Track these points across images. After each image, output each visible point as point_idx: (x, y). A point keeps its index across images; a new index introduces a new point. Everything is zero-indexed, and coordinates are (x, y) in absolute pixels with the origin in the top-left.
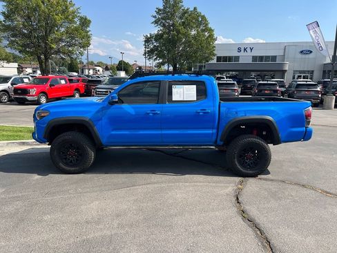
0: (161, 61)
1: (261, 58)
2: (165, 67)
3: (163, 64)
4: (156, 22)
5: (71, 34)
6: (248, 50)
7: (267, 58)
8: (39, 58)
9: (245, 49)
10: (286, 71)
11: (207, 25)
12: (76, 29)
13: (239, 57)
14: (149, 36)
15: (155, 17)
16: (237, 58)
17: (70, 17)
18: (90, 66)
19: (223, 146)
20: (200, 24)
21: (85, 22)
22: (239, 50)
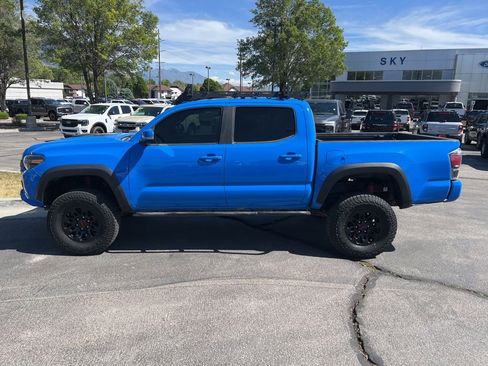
0: (262, 78)
1: (418, 74)
2: (267, 88)
3: (264, 82)
4: (256, 20)
5: (131, 38)
6: (398, 61)
7: (427, 73)
8: (85, 74)
9: (392, 61)
10: (457, 93)
11: (332, 23)
12: (138, 32)
13: (382, 72)
14: (245, 41)
15: (255, 12)
16: (379, 74)
17: (130, 14)
18: (163, 87)
19: (321, 210)
20: (322, 21)
21: (150, 22)
22: (383, 62)
